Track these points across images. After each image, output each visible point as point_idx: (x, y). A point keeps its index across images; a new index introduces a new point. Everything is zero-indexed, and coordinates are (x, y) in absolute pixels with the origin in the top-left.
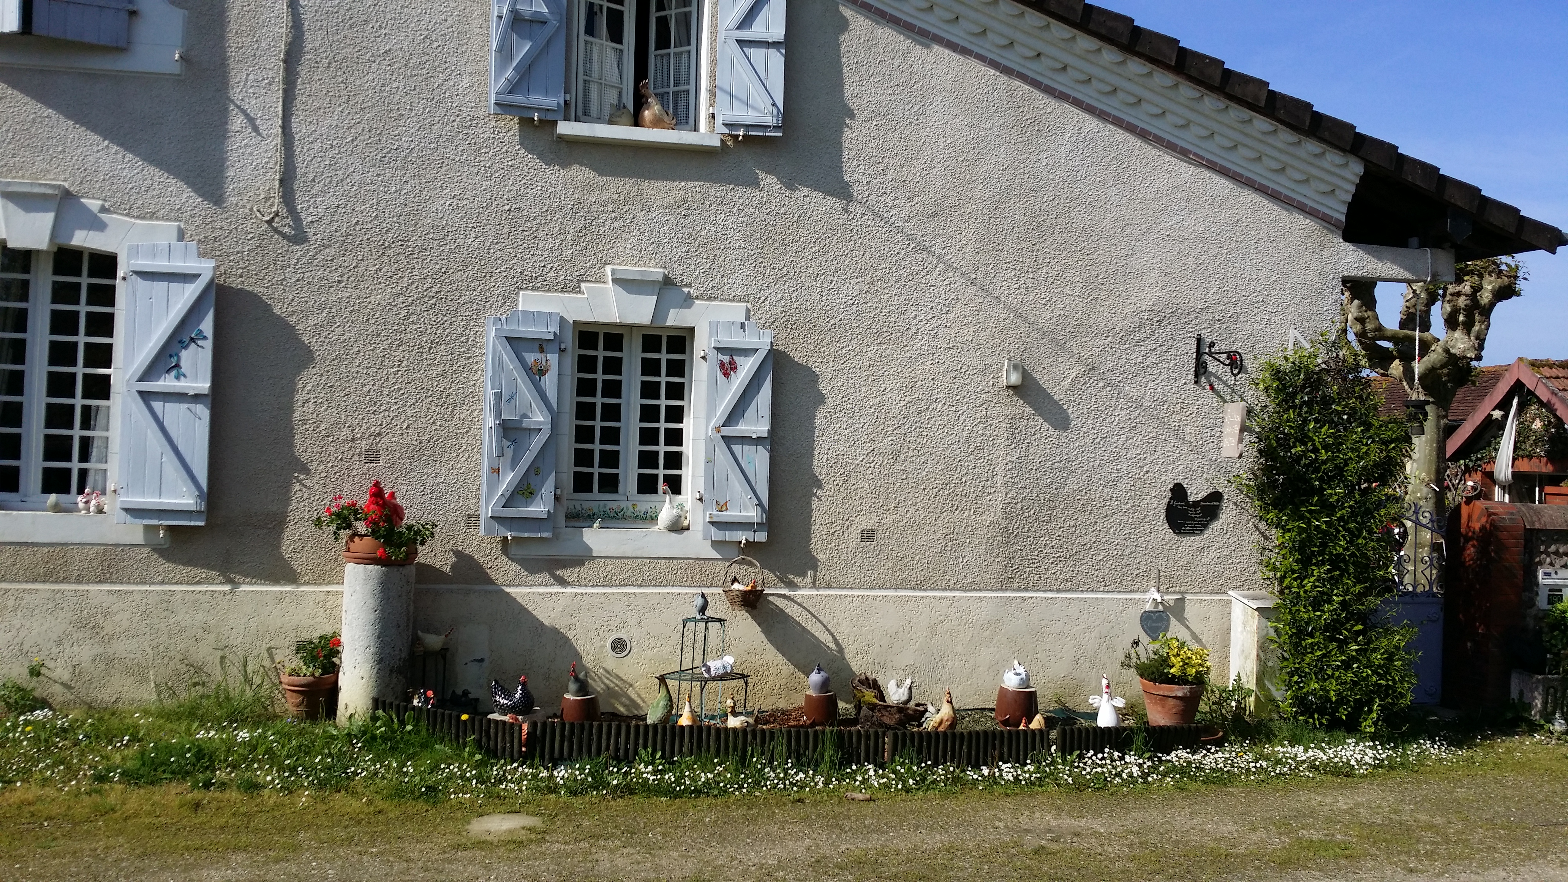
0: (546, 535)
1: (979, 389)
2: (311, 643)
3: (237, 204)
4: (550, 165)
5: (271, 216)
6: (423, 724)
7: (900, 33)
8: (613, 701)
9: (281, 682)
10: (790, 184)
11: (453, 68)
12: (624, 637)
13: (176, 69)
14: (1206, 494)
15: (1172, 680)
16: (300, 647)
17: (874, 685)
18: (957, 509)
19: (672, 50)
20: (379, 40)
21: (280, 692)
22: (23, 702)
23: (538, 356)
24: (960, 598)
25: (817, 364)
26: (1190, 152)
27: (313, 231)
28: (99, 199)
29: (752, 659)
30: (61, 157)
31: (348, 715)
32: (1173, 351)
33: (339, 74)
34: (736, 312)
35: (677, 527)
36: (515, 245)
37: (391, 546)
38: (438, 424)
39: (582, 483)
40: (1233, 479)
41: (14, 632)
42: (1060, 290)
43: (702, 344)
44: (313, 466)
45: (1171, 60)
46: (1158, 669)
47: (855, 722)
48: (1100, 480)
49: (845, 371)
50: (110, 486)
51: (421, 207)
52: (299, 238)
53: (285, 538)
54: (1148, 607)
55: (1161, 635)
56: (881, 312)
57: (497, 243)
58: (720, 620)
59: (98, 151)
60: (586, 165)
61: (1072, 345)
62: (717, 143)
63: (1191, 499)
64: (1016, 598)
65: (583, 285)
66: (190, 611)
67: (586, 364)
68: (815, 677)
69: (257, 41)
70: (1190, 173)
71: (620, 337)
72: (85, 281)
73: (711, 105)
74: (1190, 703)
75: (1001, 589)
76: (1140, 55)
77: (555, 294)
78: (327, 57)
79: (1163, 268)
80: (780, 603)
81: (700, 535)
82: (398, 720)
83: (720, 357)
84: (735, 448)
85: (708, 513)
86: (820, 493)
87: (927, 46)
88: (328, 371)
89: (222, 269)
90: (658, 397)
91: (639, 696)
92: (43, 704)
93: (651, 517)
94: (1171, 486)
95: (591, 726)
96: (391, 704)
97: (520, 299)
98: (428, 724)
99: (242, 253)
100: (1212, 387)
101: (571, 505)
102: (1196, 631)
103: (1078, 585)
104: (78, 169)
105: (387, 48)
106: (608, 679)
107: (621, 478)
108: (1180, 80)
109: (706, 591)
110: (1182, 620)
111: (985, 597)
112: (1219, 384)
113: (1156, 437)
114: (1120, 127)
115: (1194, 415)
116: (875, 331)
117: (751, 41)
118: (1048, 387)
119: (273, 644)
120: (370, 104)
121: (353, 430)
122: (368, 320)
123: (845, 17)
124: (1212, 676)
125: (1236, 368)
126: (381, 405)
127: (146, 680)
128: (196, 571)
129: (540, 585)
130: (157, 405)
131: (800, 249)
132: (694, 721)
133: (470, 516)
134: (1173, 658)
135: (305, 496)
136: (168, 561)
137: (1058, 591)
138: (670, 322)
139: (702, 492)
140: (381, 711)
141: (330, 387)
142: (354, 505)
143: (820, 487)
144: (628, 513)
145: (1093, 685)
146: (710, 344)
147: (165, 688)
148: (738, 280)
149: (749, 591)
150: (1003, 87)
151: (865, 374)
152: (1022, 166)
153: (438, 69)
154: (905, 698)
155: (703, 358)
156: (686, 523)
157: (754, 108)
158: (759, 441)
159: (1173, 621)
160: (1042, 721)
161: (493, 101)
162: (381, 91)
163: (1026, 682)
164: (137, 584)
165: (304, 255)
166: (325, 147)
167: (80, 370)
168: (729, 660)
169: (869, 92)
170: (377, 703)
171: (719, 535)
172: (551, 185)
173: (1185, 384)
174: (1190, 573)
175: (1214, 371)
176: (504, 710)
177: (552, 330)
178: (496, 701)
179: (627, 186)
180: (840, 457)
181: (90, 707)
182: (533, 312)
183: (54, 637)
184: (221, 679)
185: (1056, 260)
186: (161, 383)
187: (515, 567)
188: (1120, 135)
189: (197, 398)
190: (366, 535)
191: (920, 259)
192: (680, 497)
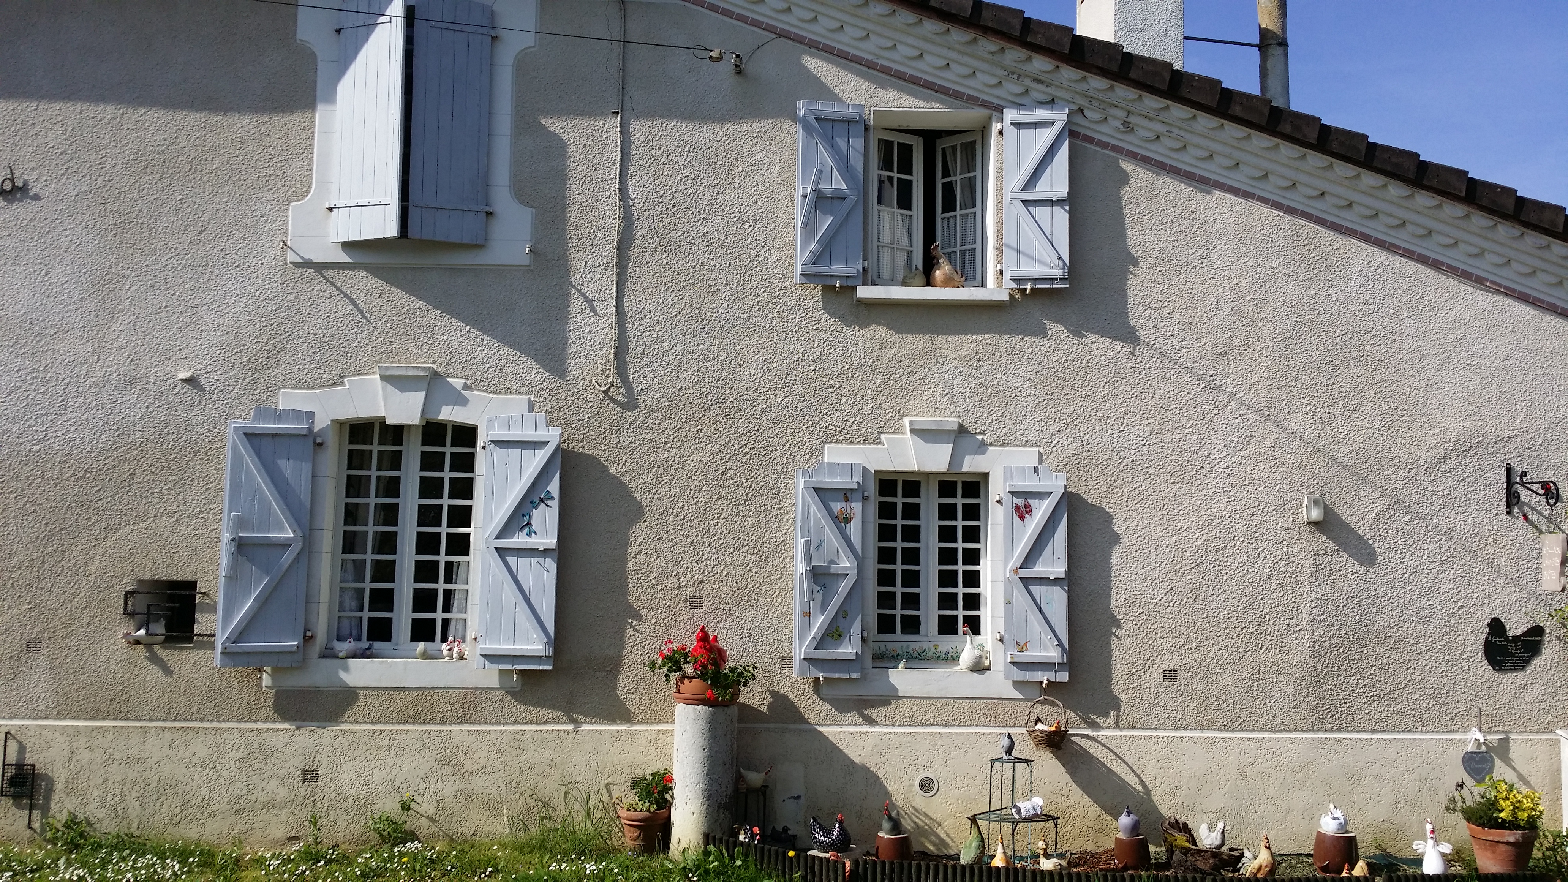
0: (854, 675)
1: (1278, 526)
2: (646, 779)
3: (578, 377)
4: (851, 326)
5: (607, 386)
6: (751, 859)
7: (1181, 182)
8: (923, 839)
9: (619, 817)
10: (1077, 332)
11: (763, 244)
12: (932, 776)
13: (526, 261)
14: (1526, 629)
15: (1503, 825)
16: (635, 784)
17: (1185, 829)
18: (1261, 648)
19: (958, 213)
20: (698, 224)
21: (617, 826)
22: (395, 834)
23: (843, 504)
24: (1270, 740)
25: (1111, 505)
26: (1487, 280)
27: (643, 398)
28: (462, 378)
29: (1059, 800)
30: (430, 342)
31: (681, 849)
32: (1482, 481)
33: (664, 256)
34: (1028, 457)
35: (979, 667)
36: (820, 402)
37: (717, 687)
38: (754, 571)
39: (885, 625)
40: (1554, 614)
41: (388, 768)
42: (1358, 423)
43: (997, 489)
44: (644, 613)
45: (1461, 191)
46: (1486, 813)
47: (1167, 866)
48: (1412, 616)
49: (1139, 511)
50: (470, 634)
51: (736, 372)
52: (631, 405)
53: (621, 680)
54: (1470, 748)
55: (1488, 778)
56: (1173, 452)
57: (804, 401)
58: (1028, 761)
59: (461, 336)
60: (884, 325)
61: (1375, 478)
62: (1007, 298)
63: (1510, 634)
64: (1329, 739)
65: (883, 436)
66: (539, 749)
67: (886, 511)
68: (1125, 820)
69: (594, 232)
70: (1488, 301)
71: (917, 484)
72: (448, 450)
73: (998, 262)
74: (1523, 849)
75: (1312, 730)
76: (1428, 188)
77: (857, 446)
78: (653, 243)
79: (1466, 397)
80: (1084, 743)
81: (1002, 676)
82: (728, 855)
83: (1015, 500)
84: (1033, 589)
85: (1009, 653)
86: (1119, 632)
87: (1209, 193)
88: (657, 525)
89: (566, 435)
90: (955, 540)
91: (948, 835)
92: (412, 836)
93: (952, 657)
94: (1488, 621)
95: (910, 865)
96: (721, 840)
97: (826, 452)
98: (756, 860)
99: (583, 420)
100: (1526, 517)
101: (875, 646)
102: (1523, 773)
103: (1394, 726)
104: (445, 352)
105: (705, 231)
106: (917, 817)
107: (922, 619)
108: (1472, 210)
109: (1012, 731)
110: (1507, 761)
111: (1295, 738)
112: (1533, 514)
113: (1469, 571)
114: (1412, 259)
115: (1508, 547)
116: (1168, 470)
117: (1035, 201)
118: (1352, 522)
119: (611, 780)
120: (691, 281)
121: (678, 579)
122: (690, 477)
123: (1125, 171)
124: (1545, 819)
125: (1552, 498)
126: (703, 555)
127: (501, 814)
128: (545, 711)
129: (850, 724)
130: (511, 560)
131: (1089, 393)
132: (1007, 862)
133: (784, 658)
134: (1502, 802)
135: (638, 640)
136: (520, 703)
137: (1373, 731)
138: (965, 469)
139: (1002, 633)
140: (712, 846)
141: (659, 539)
142: (684, 649)
143: (1119, 626)
144: (931, 654)
145: (1415, 830)
146: (1005, 488)
147: (519, 822)
148: (1030, 426)
149: (1054, 731)
150: (1288, 227)
151: (1160, 513)
152: (1312, 302)
153: (750, 246)
154: (1218, 842)
155: (999, 502)
156: (987, 663)
157: (1040, 262)
158: (1056, 581)
159: (1498, 762)
160: (1365, 868)
161: (799, 272)
162: (701, 270)
163: (1343, 827)
164: (493, 724)
165: (636, 420)
166: (652, 322)
167: (444, 530)
168: (1038, 801)
169: (1151, 240)
170: (708, 838)
171: (1020, 675)
172: (852, 345)
173: (1497, 514)
174: (1513, 711)
175: (1527, 501)
176: (824, 847)
177: (856, 480)
178: (815, 838)
179: (922, 342)
180: (1138, 597)
181: (452, 839)
182: (838, 464)
183: (422, 774)
184: (566, 814)
185: (1352, 394)
186: (515, 540)
187: (826, 707)
188: (1412, 267)
189: (546, 552)
190: (693, 677)
191: (1211, 398)
192: (980, 637)
